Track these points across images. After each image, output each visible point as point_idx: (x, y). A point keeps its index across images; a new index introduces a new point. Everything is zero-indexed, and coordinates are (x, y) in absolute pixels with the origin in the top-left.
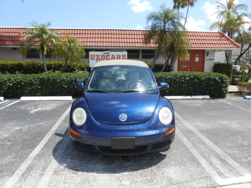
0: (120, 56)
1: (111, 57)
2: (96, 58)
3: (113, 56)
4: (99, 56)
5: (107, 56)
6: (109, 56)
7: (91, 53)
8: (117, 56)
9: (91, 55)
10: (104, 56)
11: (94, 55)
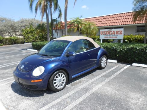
0: (118, 31)
1: (112, 33)
2: (103, 33)
3: (114, 32)
4: (105, 32)
5: (110, 31)
6: (111, 32)
7: (101, 30)
8: (116, 31)
9: (101, 32)
10: (108, 32)
11: (102, 32)
